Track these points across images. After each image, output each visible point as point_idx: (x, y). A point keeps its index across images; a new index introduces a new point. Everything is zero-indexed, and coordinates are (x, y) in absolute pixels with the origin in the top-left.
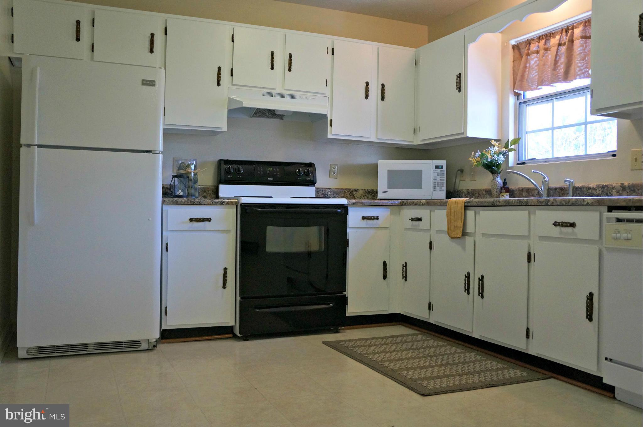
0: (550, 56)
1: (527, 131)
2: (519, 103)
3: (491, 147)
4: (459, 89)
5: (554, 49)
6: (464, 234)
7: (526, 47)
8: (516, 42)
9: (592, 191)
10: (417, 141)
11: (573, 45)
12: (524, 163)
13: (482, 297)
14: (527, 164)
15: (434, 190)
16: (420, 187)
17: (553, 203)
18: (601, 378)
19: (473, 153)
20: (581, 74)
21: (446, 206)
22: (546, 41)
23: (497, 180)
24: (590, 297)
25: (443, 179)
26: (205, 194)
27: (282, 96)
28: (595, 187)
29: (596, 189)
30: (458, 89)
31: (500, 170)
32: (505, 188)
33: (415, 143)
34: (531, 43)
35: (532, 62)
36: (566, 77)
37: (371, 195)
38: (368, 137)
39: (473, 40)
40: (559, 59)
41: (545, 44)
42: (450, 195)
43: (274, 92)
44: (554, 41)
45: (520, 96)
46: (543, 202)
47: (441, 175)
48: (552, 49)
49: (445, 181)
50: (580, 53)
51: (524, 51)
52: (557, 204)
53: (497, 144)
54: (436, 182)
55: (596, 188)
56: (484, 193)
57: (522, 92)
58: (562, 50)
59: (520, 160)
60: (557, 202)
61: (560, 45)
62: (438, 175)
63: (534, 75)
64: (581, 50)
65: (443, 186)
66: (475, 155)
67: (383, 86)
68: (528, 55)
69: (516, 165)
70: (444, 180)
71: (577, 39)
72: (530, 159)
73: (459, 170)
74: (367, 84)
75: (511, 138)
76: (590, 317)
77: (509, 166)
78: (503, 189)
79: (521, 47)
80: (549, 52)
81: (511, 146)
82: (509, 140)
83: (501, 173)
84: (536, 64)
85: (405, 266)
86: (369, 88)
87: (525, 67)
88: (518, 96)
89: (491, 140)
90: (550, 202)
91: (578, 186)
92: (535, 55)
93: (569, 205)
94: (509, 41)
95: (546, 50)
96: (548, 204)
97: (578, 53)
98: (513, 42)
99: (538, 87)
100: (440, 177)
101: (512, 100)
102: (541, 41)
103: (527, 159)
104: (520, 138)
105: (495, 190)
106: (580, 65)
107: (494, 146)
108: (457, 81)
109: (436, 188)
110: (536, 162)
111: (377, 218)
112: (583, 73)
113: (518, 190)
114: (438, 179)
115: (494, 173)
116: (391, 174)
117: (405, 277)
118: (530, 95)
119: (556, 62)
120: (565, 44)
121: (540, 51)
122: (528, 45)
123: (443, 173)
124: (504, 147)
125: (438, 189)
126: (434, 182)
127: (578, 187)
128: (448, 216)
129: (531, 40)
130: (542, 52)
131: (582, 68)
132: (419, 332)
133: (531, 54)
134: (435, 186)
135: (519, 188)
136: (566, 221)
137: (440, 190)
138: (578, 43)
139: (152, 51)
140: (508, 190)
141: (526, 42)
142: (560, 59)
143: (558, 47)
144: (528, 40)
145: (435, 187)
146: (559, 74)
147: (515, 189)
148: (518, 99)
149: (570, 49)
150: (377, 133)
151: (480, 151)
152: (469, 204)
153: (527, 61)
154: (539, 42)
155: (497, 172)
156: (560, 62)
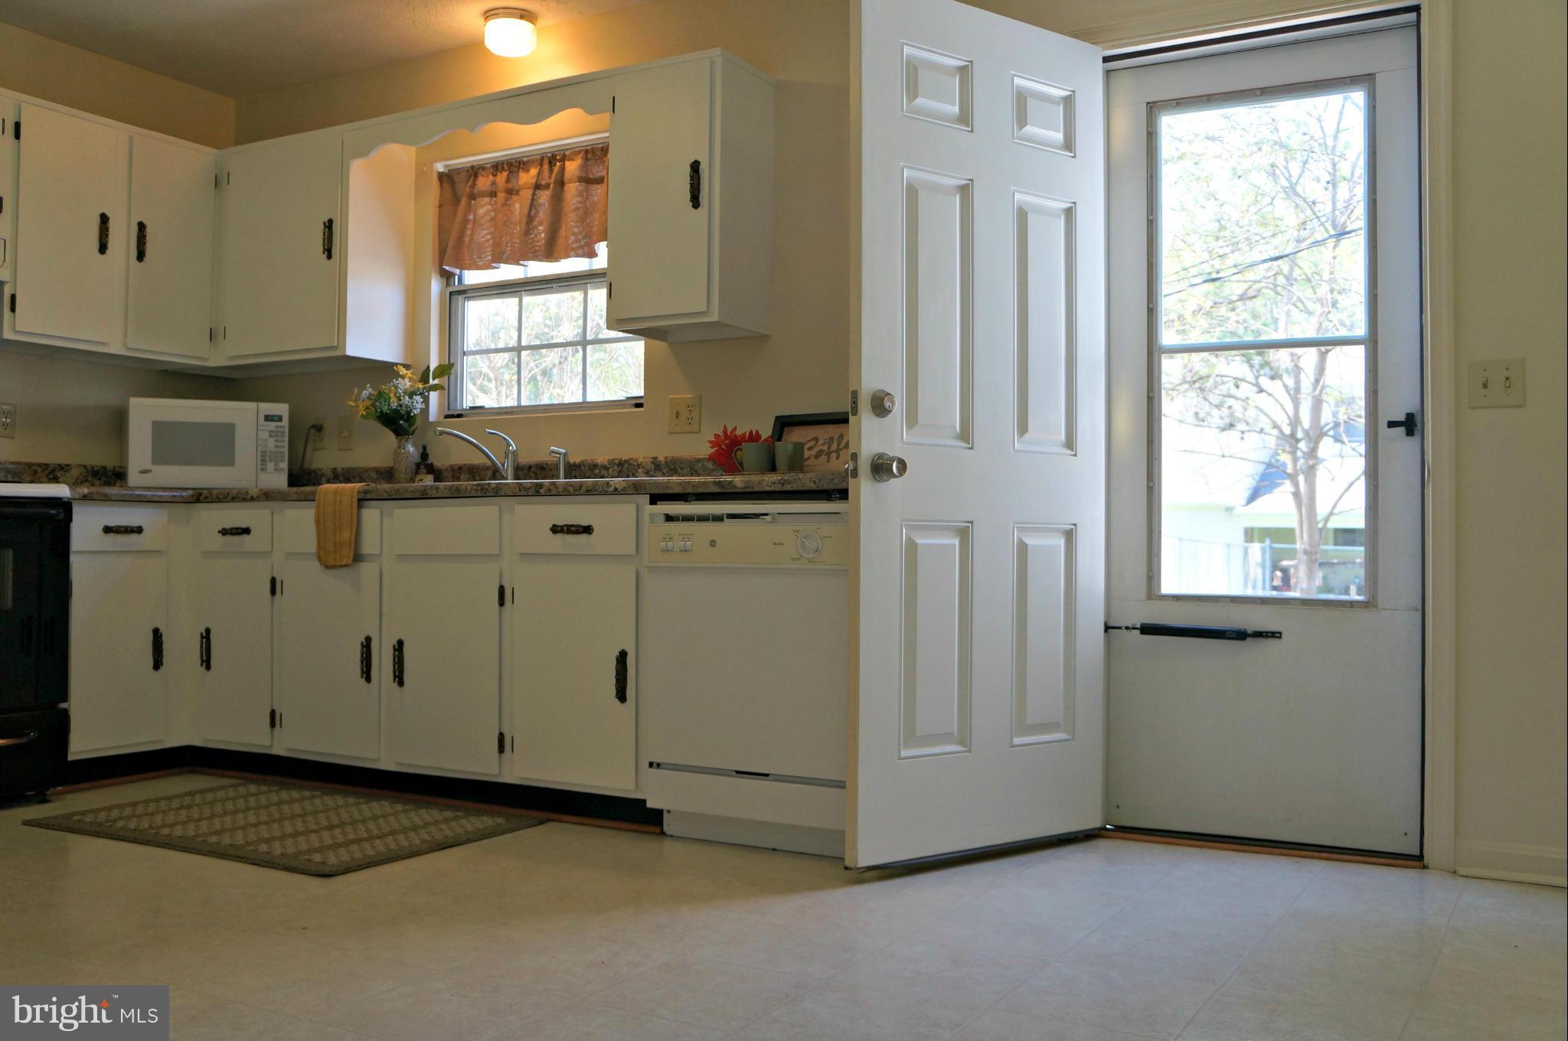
0: (517, 206)
1: (465, 350)
2: (451, 293)
3: (397, 380)
4: (328, 252)
5: (527, 194)
6: (358, 558)
7: (468, 181)
8: (446, 166)
9: (600, 471)
10: (217, 358)
11: (562, 190)
12: (459, 416)
13: (401, 683)
14: (466, 416)
15: (262, 470)
16: (229, 461)
17: (549, 490)
18: (644, 801)
19: (356, 390)
20: (578, 248)
21: (314, 500)
22: (510, 175)
23: (407, 449)
24: (622, 657)
25: (283, 444)
28: (606, 463)
29: (608, 469)
30: (326, 252)
31: (413, 428)
32: (424, 465)
33: (212, 363)
34: (480, 176)
35: (481, 211)
36: (550, 253)
37: (100, 479)
38: (103, 344)
39: (363, 153)
40: (535, 214)
41: (508, 181)
42: (302, 478)
44: (527, 177)
45: (452, 279)
46: (530, 488)
47: (277, 436)
48: (522, 193)
49: (286, 450)
50: (577, 209)
51: (463, 188)
52: (559, 492)
53: (410, 375)
54: (266, 452)
55: (608, 466)
56: (374, 475)
57: (457, 271)
58: (541, 197)
59: (451, 408)
60: (557, 488)
61: (537, 187)
62: (270, 436)
63: (483, 240)
64: (579, 203)
65: (283, 461)
66: (360, 392)
67: (142, 227)
68: (472, 197)
69: (442, 419)
70: (283, 447)
71: (571, 181)
72: (472, 408)
73: (314, 426)
74: (104, 219)
75: (434, 364)
76: (622, 696)
77: (431, 420)
78: (422, 467)
79: (456, 180)
80: (515, 198)
81: (433, 380)
82: (429, 367)
83: (415, 435)
84: (488, 218)
85: (207, 636)
86: (108, 228)
87: (466, 221)
88: (448, 279)
89: (396, 364)
90: (545, 488)
91: (573, 461)
92: (487, 199)
93: (581, 492)
94: (432, 166)
95: (511, 192)
96: (540, 493)
97: (573, 207)
98: (440, 167)
99: (494, 265)
100: (276, 441)
101: (435, 286)
102: (499, 174)
103: (464, 407)
104: (453, 365)
105: (403, 468)
106: (576, 230)
107: (403, 377)
108: (324, 236)
109: (266, 465)
110: (484, 413)
111: (139, 530)
112: (582, 247)
113: (449, 468)
114: (271, 443)
115: (399, 432)
116: (160, 429)
117: (207, 663)
118: (473, 277)
119: (530, 219)
120: (547, 186)
121: (498, 194)
122: (473, 177)
123: (283, 432)
124: (420, 382)
125: (270, 466)
126: (262, 452)
127: (574, 464)
128: (317, 522)
129: (479, 168)
130: (501, 196)
131: (580, 237)
132: (240, 781)
133: (479, 197)
134: (264, 459)
135: (451, 466)
136: (574, 523)
137: (276, 470)
138: (572, 189)
140: (431, 469)
141: (468, 171)
142: (537, 212)
143: (535, 191)
144: (472, 167)
145: (264, 462)
146: (535, 244)
147: (443, 468)
148: (448, 285)
149: (558, 199)
150: (125, 335)
151: (371, 387)
152: (368, 496)
153: (469, 208)
154: (495, 176)
155: (408, 432)
156: (537, 219)
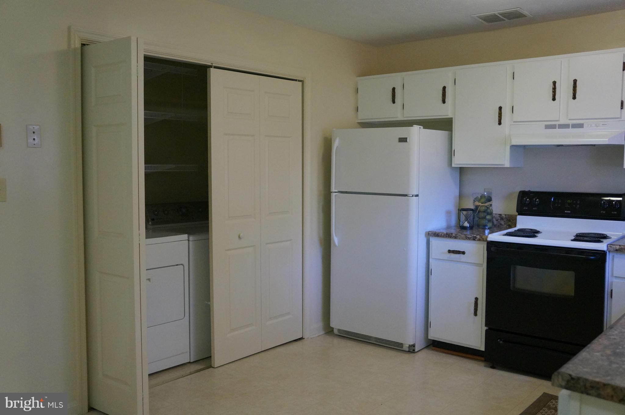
26: (510, 223)
27: (566, 126)
43: (557, 123)
139: (444, 102)
